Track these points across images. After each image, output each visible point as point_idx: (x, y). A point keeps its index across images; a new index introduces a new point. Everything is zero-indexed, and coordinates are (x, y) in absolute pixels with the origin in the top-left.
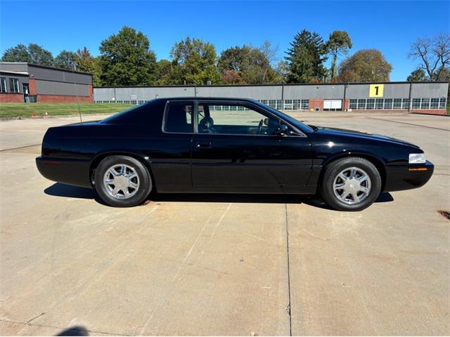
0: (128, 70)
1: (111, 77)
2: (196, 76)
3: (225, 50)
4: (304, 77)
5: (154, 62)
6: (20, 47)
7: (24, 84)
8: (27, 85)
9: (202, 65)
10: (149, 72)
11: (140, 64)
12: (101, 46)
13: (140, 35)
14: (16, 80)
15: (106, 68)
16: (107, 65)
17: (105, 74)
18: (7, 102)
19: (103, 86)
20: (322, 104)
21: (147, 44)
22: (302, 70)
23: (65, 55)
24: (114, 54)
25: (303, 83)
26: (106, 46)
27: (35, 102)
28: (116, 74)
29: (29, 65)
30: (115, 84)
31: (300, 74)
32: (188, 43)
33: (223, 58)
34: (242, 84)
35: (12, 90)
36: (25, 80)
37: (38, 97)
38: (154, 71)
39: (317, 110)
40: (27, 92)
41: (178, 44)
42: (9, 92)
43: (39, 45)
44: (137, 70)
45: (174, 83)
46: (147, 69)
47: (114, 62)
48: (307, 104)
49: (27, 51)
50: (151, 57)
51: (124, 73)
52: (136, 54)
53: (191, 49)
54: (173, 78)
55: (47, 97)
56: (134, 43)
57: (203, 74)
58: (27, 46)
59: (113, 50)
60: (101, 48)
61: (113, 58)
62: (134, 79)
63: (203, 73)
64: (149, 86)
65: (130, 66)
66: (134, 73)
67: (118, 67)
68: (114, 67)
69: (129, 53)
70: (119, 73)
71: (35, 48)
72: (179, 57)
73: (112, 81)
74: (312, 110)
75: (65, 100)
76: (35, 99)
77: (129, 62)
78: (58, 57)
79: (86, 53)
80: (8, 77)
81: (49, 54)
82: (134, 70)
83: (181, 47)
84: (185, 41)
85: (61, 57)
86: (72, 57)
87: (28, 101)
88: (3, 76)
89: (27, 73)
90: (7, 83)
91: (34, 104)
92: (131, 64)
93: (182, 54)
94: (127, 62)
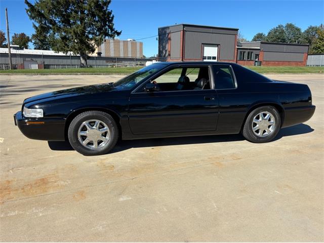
6: (279, 26)
7: (256, 55)
8: (258, 55)
14: (252, 53)
27: (260, 65)
29: (262, 43)
35: (248, 58)
36: (257, 52)
37: (264, 63)
40: (257, 60)
42: (246, 59)
43: (293, 24)
49: (284, 29)
55: (272, 62)
58: (284, 25)
71: (290, 26)
75: (282, 64)
76: (261, 63)
80: (247, 51)
81: (298, 30)
85: (307, 32)
86: (316, 30)
87: (256, 65)
88: (244, 51)
89: (259, 48)
90: (246, 55)
91: (259, 67)
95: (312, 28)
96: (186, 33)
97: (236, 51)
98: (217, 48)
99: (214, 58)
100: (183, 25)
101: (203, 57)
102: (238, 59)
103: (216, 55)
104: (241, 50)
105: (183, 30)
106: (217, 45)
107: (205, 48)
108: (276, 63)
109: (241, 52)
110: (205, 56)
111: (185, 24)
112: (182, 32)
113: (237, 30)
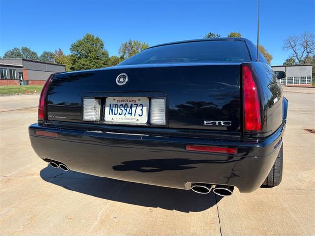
0: (90, 63)
5: (107, 57)
7: (19, 73)
8: (22, 73)
10: (103, 64)
11: (98, 59)
12: (71, 47)
13: (98, 39)
14: (14, 70)
15: (74, 62)
16: (75, 60)
17: (74, 66)
18: (8, 84)
21: (102, 45)
23: (46, 54)
24: (80, 52)
26: (74, 47)
27: (27, 84)
28: (81, 66)
29: (23, 60)
32: (130, 44)
36: (20, 70)
37: (29, 82)
38: (107, 63)
40: (21, 79)
41: (124, 44)
42: (10, 78)
44: (96, 63)
46: (103, 62)
47: (80, 58)
49: (20, 52)
50: (105, 54)
51: (87, 65)
52: (95, 52)
53: (133, 47)
55: (35, 82)
56: (93, 44)
58: (20, 48)
59: (80, 49)
60: (71, 49)
61: (79, 55)
65: (91, 60)
66: (94, 65)
67: (83, 61)
68: (80, 61)
69: (90, 51)
70: (83, 65)
71: (25, 50)
72: (125, 53)
76: (27, 82)
77: (91, 57)
79: (61, 53)
80: (8, 68)
81: (35, 54)
82: (94, 63)
83: (125, 46)
84: (128, 42)
85: (43, 56)
86: (51, 55)
88: (5, 68)
89: (21, 66)
90: (8, 73)
91: (26, 86)
92: (92, 59)
93: (127, 51)
94: (89, 58)
104: (2, 68)
108: (42, 82)
109: (1, 70)
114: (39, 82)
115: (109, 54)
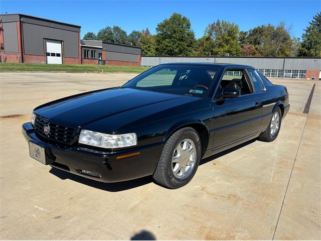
0: (173, 44)
1: (161, 49)
2: (221, 49)
3: (253, 29)
4: (312, 51)
5: (193, 38)
6: (108, 28)
7: (99, 54)
8: (101, 54)
9: (227, 41)
10: (188, 46)
11: (182, 40)
12: (157, 27)
13: (184, 19)
14: (95, 51)
16: (159, 41)
17: (158, 47)
18: (89, 63)
19: (156, 56)
20: (318, 74)
21: (188, 25)
22: (311, 45)
23: (135, 33)
24: (165, 33)
25: (311, 56)
26: (161, 27)
27: (104, 64)
28: (165, 47)
29: (103, 42)
30: (164, 54)
31: (309, 49)
32: (218, 24)
33: (250, 35)
34: (257, 55)
35: (92, 56)
36: (100, 51)
37: (107, 62)
38: (192, 45)
39: (313, 79)
40: (100, 59)
41: (211, 24)
42: (91, 58)
43: (119, 27)
44: (179, 44)
45: (205, 54)
46: (187, 44)
47: (164, 39)
48: (304, 74)
49: (112, 31)
50: (191, 35)
51: (170, 46)
52: (180, 33)
53: (220, 28)
54: (204, 50)
55: (112, 62)
56: (179, 25)
57: (227, 48)
58: (112, 27)
59: (165, 30)
60: (157, 29)
61: (164, 35)
62: (177, 50)
63: (226, 46)
64: (187, 56)
66: (177, 47)
68: (164, 42)
69: (175, 32)
70: (167, 46)
71: (116, 29)
72: (211, 35)
73: (162, 52)
74: (309, 79)
75: (122, 64)
76: (104, 62)
77: (175, 38)
78: (130, 35)
79: (147, 32)
80: (90, 49)
81: (124, 33)
82: (177, 45)
83: (213, 27)
84: (216, 22)
85: (132, 35)
86: (139, 35)
87: (101, 64)
88: (88, 49)
89: (101, 47)
90: (90, 53)
91: (103, 66)
92: (175, 40)
93: (214, 33)
94: (173, 39)
95: (135, 32)
96: (24, 25)
97: (80, 50)
98: (60, 44)
99: (58, 55)
100: (20, 15)
101: (46, 53)
102: (83, 57)
103: (60, 52)
104: (85, 49)
105: (20, 21)
106: (61, 42)
107: (47, 43)
108: (117, 62)
109: (85, 51)
110: (48, 52)
111: (20, 14)
112: (18, 23)
113: (80, 27)
114: (115, 62)
115: (195, 34)
